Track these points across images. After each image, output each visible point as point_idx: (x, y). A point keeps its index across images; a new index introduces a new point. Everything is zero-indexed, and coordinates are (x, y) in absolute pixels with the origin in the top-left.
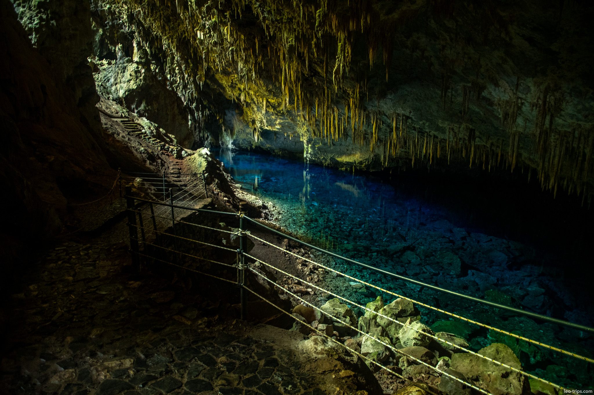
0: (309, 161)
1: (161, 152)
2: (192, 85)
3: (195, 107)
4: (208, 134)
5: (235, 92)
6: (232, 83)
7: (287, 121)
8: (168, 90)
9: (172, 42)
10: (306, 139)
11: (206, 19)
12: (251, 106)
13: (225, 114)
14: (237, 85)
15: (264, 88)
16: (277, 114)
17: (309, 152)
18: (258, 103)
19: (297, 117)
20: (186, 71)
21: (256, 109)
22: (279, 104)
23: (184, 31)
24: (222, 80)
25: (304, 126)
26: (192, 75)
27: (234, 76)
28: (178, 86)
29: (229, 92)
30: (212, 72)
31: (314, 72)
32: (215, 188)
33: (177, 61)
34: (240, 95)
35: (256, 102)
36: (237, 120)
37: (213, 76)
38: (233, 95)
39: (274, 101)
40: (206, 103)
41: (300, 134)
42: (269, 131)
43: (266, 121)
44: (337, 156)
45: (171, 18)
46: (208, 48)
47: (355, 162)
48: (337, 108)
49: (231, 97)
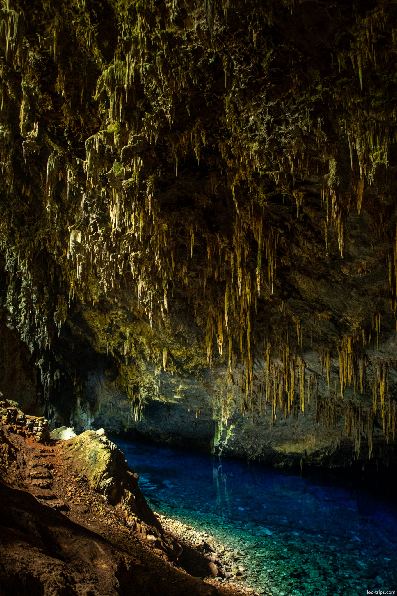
0: (223, 452)
1: (8, 426)
2: (44, 328)
3: (41, 365)
4: (54, 410)
5: (113, 340)
6: (111, 325)
7: (196, 387)
8: (8, 328)
9: (22, 258)
10: (228, 416)
11: (92, 208)
12: (135, 363)
13: (86, 378)
14: (118, 327)
15: (169, 331)
16: (181, 376)
17: (228, 437)
18: (151, 357)
19: (217, 378)
20: (38, 305)
21: (143, 368)
22: (189, 359)
23: (44, 239)
24: (93, 320)
25: (228, 395)
26: (46, 311)
27: (117, 314)
28: (22, 328)
29: (102, 339)
30: (79, 307)
31: (289, 289)
32: (126, 512)
33: (24, 288)
34: (121, 345)
35: (148, 357)
36: (104, 386)
37: (80, 314)
38: (110, 344)
39: (181, 352)
40: (59, 360)
41: (216, 408)
42: (161, 404)
43: (159, 388)
44: (274, 444)
45: (26, 218)
46: (88, 258)
47: (306, 453)
48: (303, 361)
49: (104, 348)
